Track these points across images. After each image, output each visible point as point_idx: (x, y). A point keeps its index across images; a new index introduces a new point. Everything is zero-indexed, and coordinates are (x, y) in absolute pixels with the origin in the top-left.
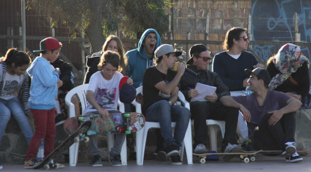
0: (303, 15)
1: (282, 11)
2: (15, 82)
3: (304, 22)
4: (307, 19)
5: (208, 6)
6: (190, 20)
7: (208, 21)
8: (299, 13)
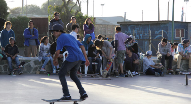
0: (136, 30)
1: (129, 29)
2: (47, 48)
3: (136, 33)
4: (137, 32)
5: (106, 27)
6: (100, 31)
7: (106, 31)
8: (135, 30)
